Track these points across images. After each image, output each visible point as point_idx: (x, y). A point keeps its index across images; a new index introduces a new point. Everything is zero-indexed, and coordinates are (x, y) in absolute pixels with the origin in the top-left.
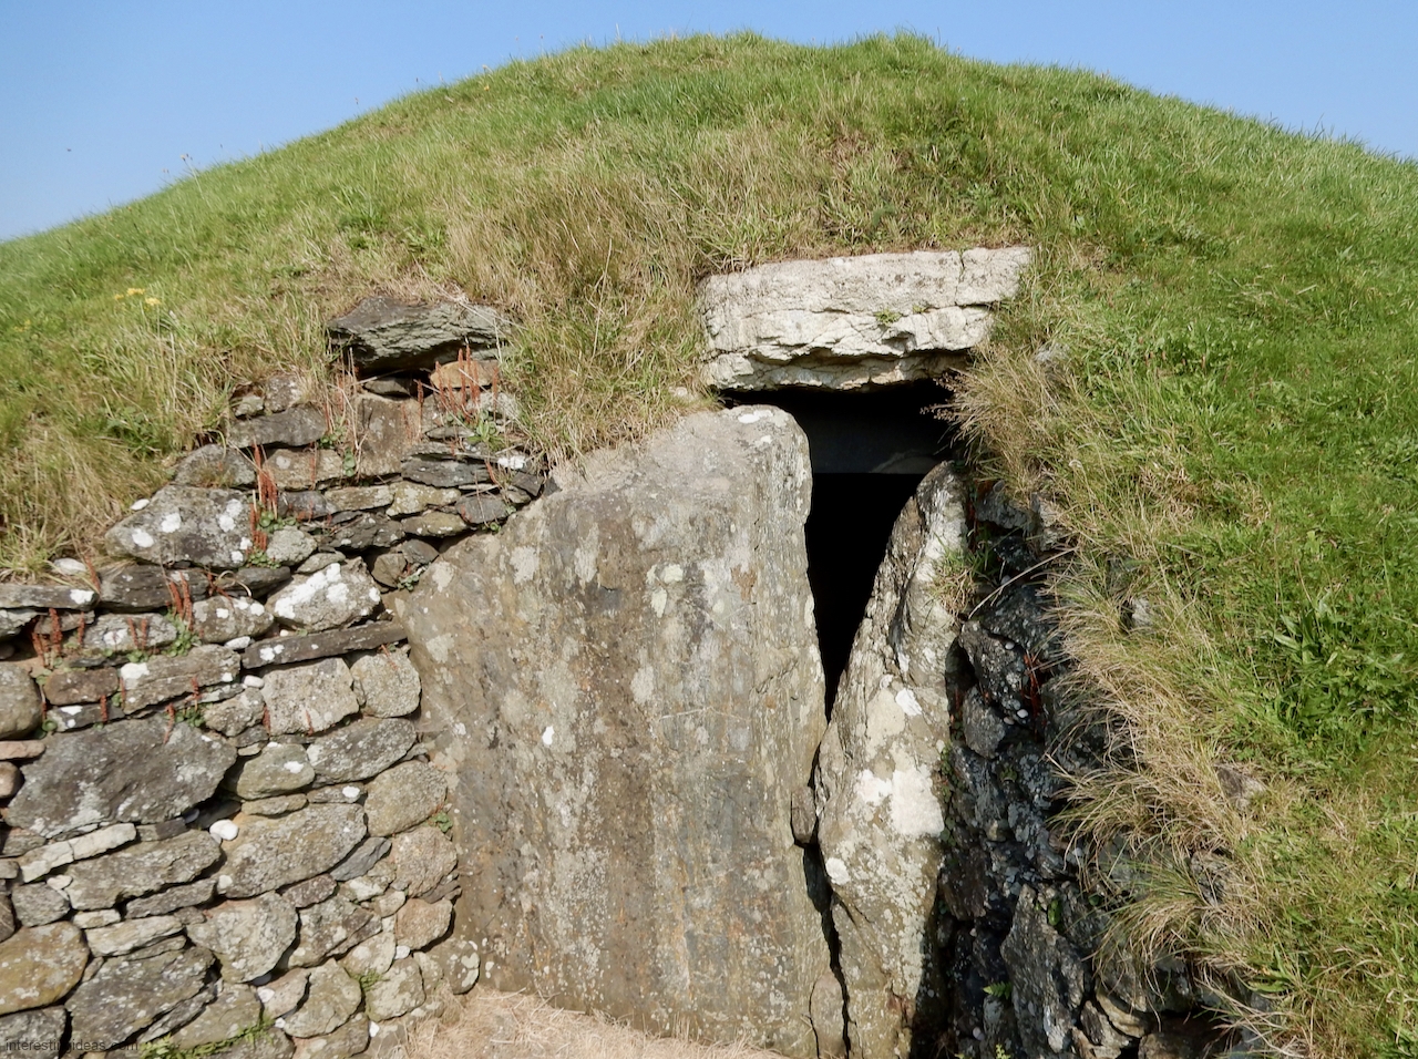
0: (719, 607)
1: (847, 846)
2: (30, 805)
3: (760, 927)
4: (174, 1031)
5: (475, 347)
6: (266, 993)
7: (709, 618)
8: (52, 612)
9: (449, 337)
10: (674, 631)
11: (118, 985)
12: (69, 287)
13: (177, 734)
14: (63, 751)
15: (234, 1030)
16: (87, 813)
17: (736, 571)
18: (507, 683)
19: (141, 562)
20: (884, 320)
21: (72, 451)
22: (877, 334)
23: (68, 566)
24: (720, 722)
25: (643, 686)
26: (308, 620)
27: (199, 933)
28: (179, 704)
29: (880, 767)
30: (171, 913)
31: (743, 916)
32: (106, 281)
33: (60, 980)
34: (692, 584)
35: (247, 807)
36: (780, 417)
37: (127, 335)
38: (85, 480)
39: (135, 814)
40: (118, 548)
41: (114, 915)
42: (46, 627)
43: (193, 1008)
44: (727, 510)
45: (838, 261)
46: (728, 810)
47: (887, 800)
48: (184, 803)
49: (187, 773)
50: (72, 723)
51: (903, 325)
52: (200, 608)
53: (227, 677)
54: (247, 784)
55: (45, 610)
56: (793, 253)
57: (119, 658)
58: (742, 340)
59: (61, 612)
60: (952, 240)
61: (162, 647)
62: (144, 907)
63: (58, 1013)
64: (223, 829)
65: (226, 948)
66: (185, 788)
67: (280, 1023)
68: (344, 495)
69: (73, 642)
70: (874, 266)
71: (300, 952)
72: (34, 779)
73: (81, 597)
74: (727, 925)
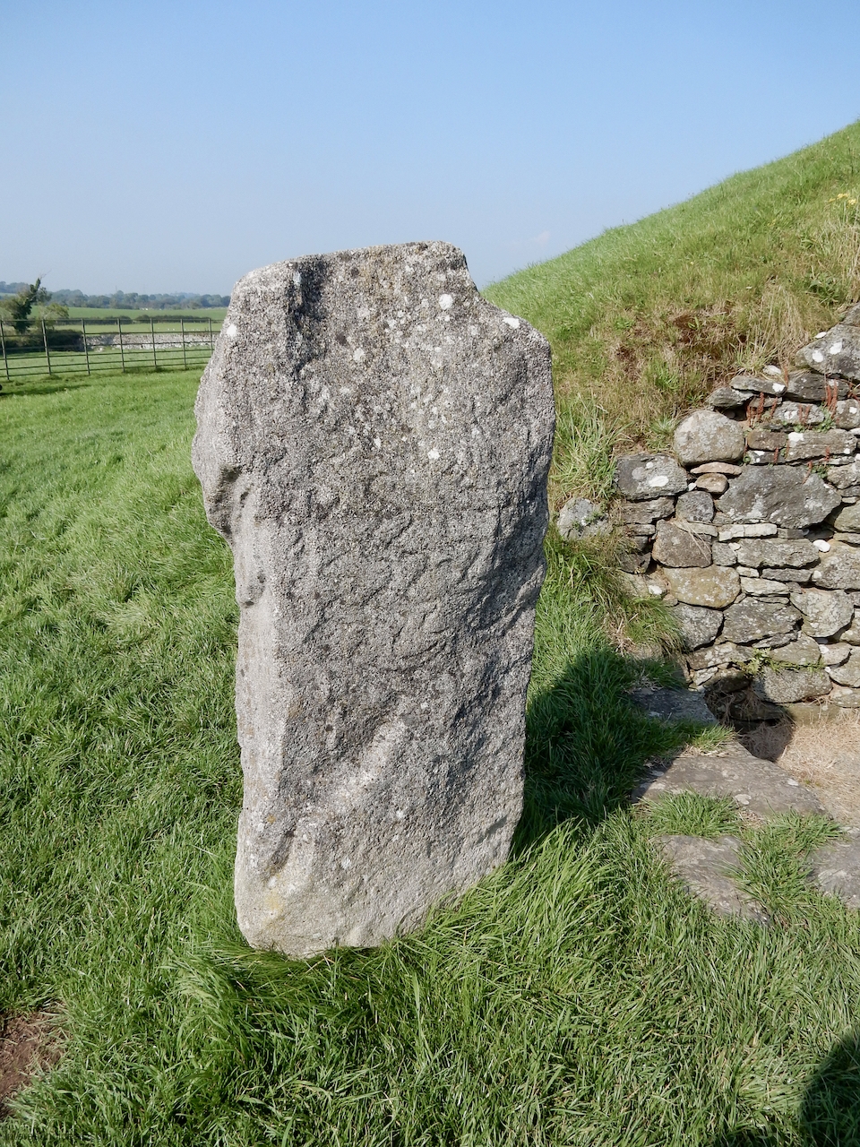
2: (730, 500)
4: (773, 647)
6: (824, 649)
8: (762, 395)
11: (750, 611)
12: (798, 196)
13: (811, 480)
14: (751, 475)
15: (803, 661)
16: (756, 513)
19: (813, 371)
21: (789, 300)
23: (773, 370)
27: (797, 599)
28: (816, 462)
30: (785, 582)
32: (820, 191)
33: (725, 598)
35: (838, 536)
37: (829, 225)
38: (793, 318)
39: (779, 520)
40: (802, 361)
41: (755, 573)
42: (756, 404)
43: (785, 639)
48: (805, 522)
49: (811, 504)
50: (758, 460)
52: (840, 405)
53: (847, 451)
54: (842, 521)
55: (758, 393)
57: (790, 428)
59: (767, 395)
61: (814, 425)
62: (772, 574)
63: (720, 615)
64: (821, 544)
65: (810, 612)
66: (808, 513)
67: (828, 669)
69: (767, 414)
71: (850, 633)
72: (735, 486)
73: (778, 388)
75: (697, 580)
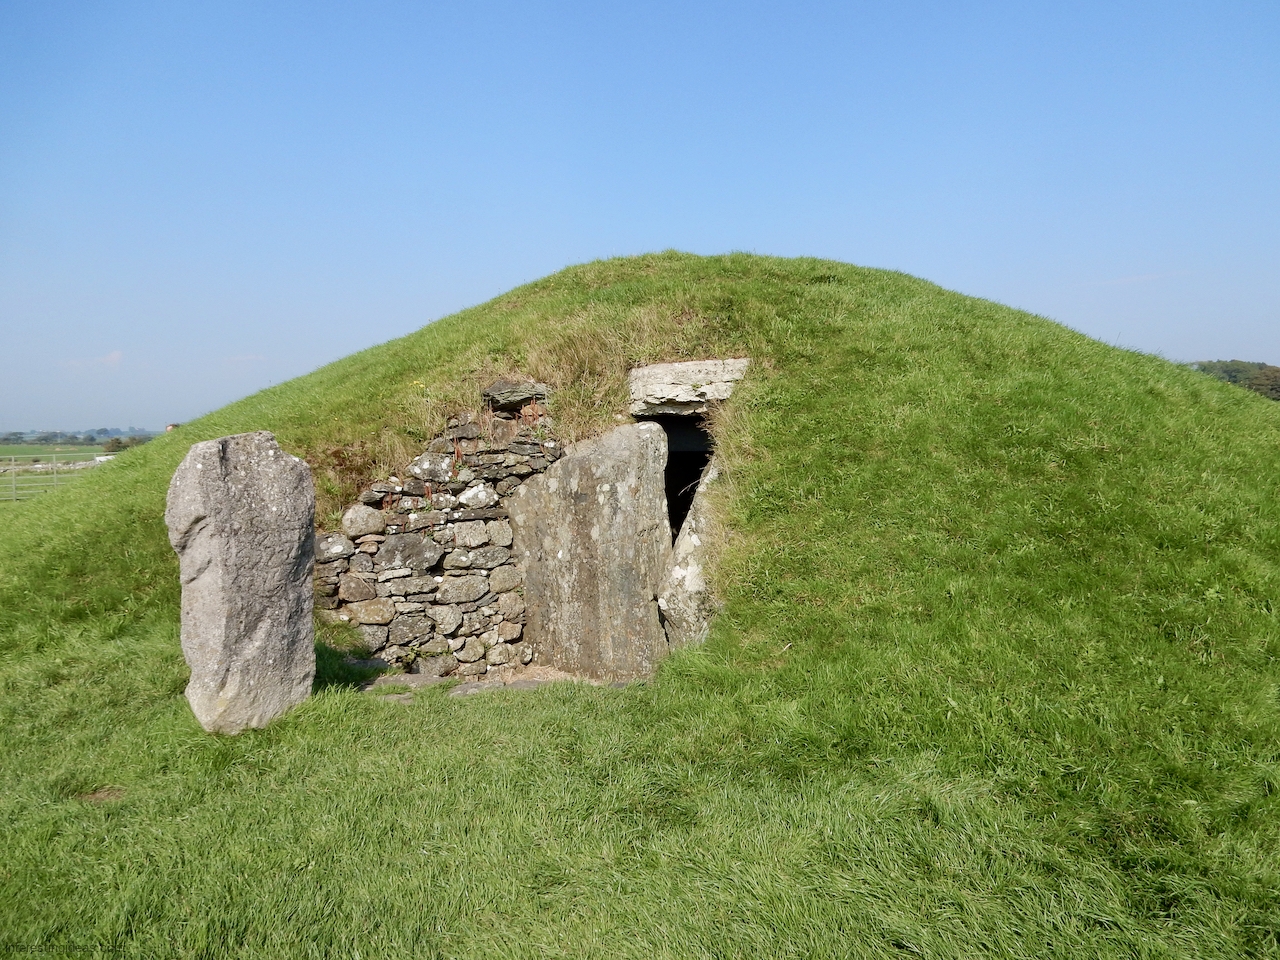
0: (623, 501)
1: (666, 594)
2: (381, 557)
3: (639, 633)
4: (421, 645)
5: (538, 399)
6: (450, 641)
7: (619, 505)
8: (390, 493)
9: (528, 396)
10: (607, 510)
11: (404, 623)
12: (393, 380)
13: (425, 540)
14: (392, 540)
15: (439, 650)
16: (397, 562)
17: (630, 487)
18: (545, 534)
19: (416, 478)
20: (695, 387)
21: (397, 440)
22: (693, 393)
23: (393, 479)
24: (623, 546)
25: (595, 533)
26: (471, 504)
27: (430, 612)
28: (426, 530)
29: (683, 565)
30: (421, 603)
31: (632, 628)
32: (404, 377)
33: (388, 617)
34: (613, 492)
35: (447, 573)
36: (655, 426)
37: (412, 398)
38: (400, 450)
39: (411, 566)
40: (409, 473)
41: (403, 599)
42: (388, 499)
43: (427, 638)
44: (627, 463)
45: (676, 364)
46: (626, 583)
47: (684, 577)
48: (426, 565)
49: (428, 555)
50: (394, 532)
51: (702, 390)
52: (434, 496)
53: (442, 522)
54: (447, 563)
55: (388, 492)
56: (663, 360)
57: (409, 511)
58: (641, 396)
59: (393, 494)
60: (723, 355)
61: (421, 509)
62: (413, 598)
63: (386, 628)
64: (439, 579)
65: (439, 619)
66: (427, 560)
67: (455, 654)
68: (486, 457)
69: (395, 504)
70: (690, 366)
71: (463, 629)
72: (383, 548)
73: (398, 489)
74: (627, 632)
75: (369, 608)
